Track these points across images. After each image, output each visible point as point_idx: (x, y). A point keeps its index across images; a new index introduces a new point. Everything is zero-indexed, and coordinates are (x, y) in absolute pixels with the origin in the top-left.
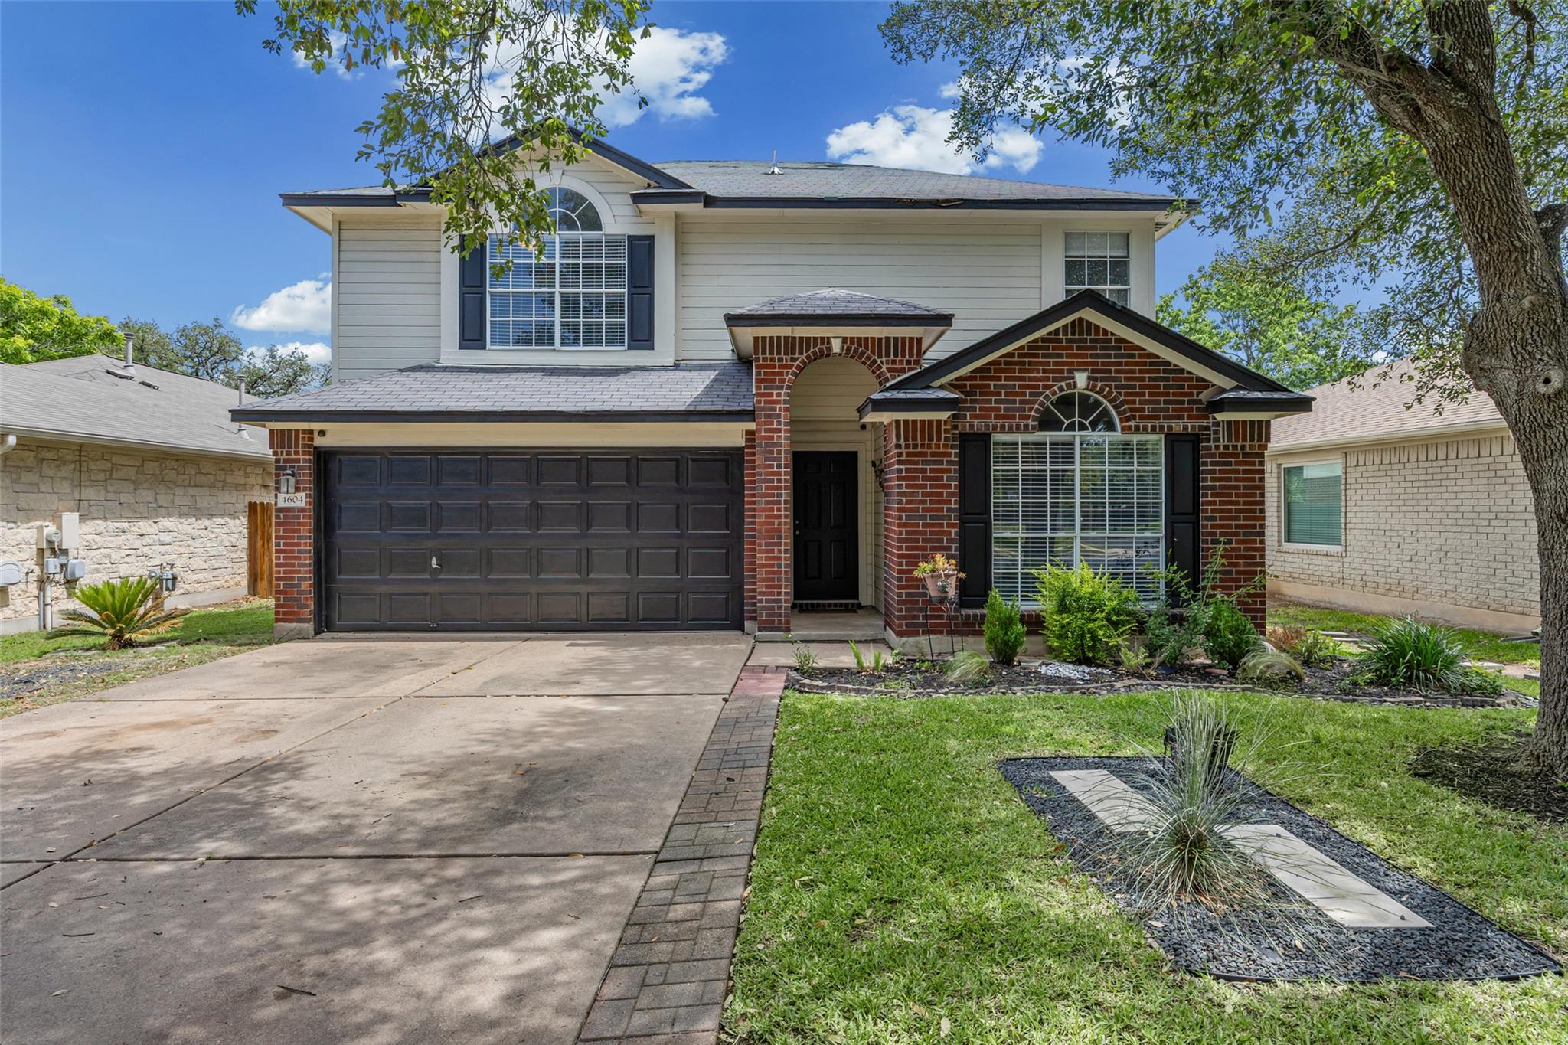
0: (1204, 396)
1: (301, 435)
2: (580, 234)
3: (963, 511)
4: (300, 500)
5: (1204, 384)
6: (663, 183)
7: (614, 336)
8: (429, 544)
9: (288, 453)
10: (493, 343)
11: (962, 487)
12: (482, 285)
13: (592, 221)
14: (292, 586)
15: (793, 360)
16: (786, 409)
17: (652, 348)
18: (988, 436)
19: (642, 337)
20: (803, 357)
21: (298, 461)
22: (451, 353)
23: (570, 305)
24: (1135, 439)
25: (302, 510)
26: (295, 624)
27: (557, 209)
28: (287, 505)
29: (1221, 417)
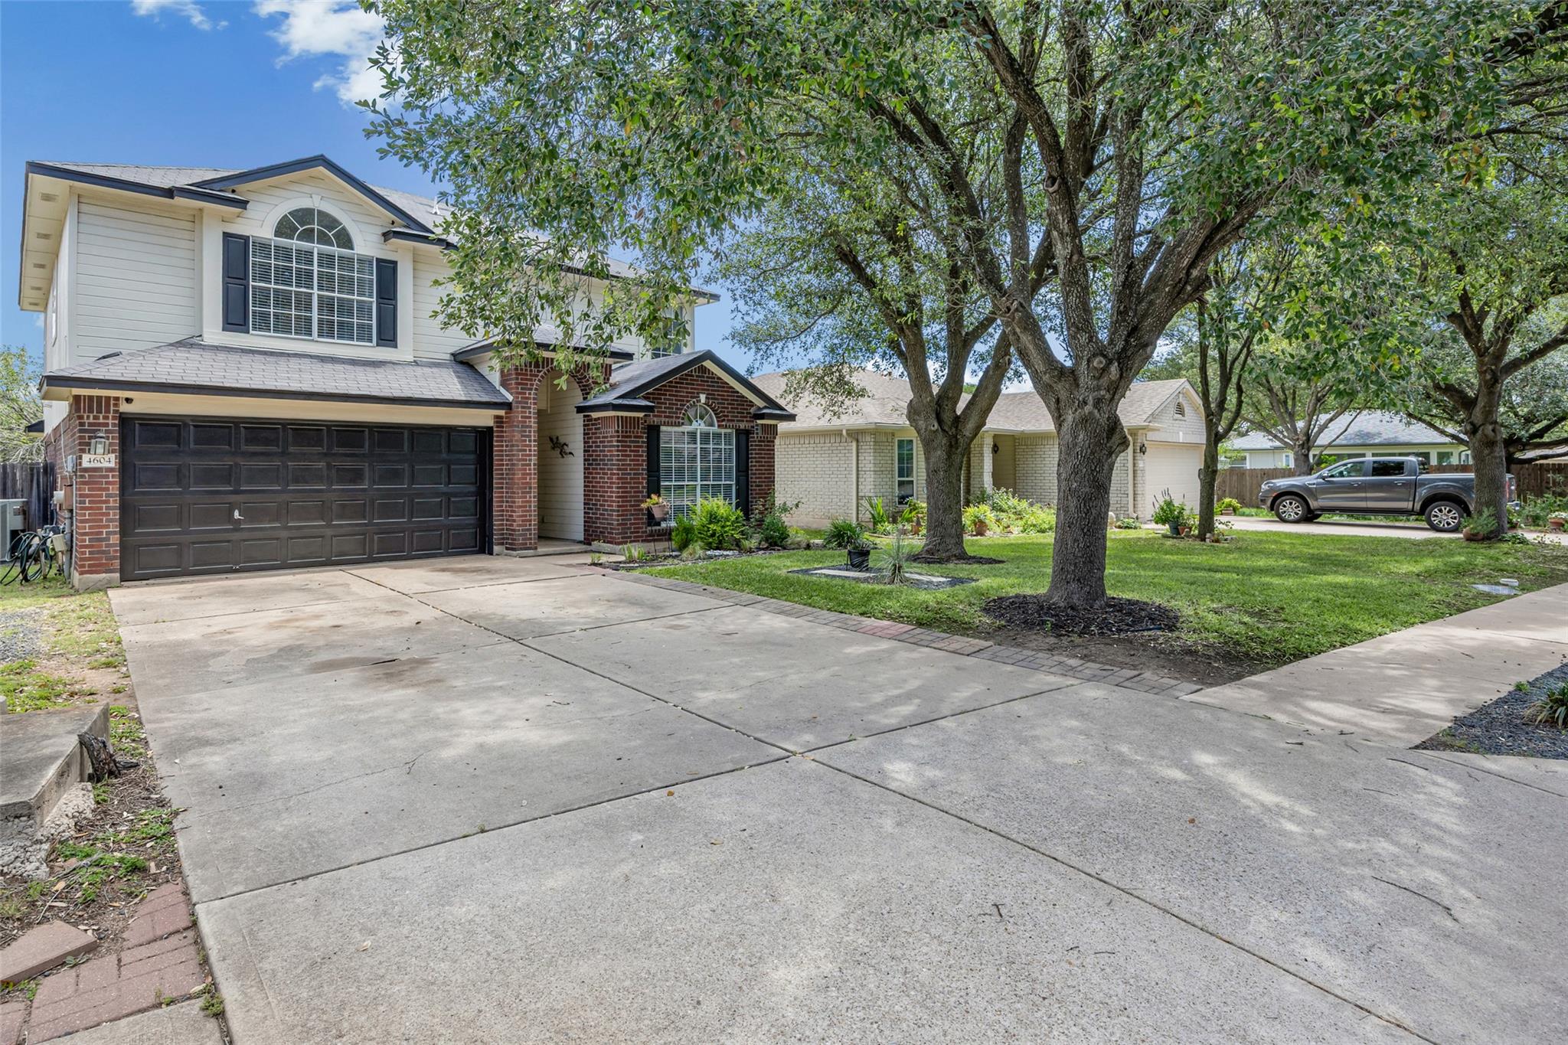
0: (752, 410)
1: (112, 402)
2: (335, 250)
3: (649, 470)
4: (110, 461)
5: (752, 405)
6: (412, 225)
7: (364, 335)
8: (233, 498)
9: (95, 418)
10: (254, 329)
11: (648, 456)
12: (245, 277)
13: (345, 240)
14: (100, 540)
15: (539, 372)
16: (535, 404)
17: (396, 346)
18: (658, 427)
19: (388, 336)
20: (545, 370)
21: (107, 425)
22: (214, 333)
23: (326, 305)
24: (723, 431)
25: (111, 470)
26: (104, 575)
27: (316, 227)
28: (92, 465)
29: (759, 422)
